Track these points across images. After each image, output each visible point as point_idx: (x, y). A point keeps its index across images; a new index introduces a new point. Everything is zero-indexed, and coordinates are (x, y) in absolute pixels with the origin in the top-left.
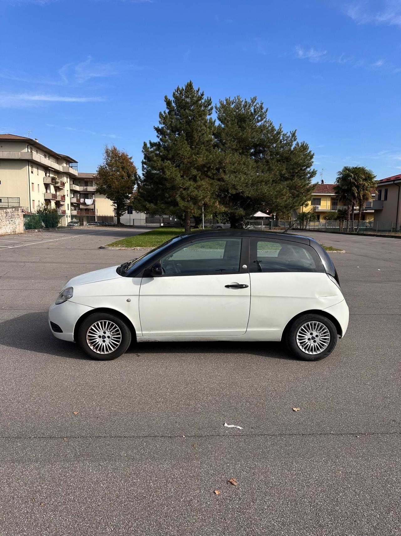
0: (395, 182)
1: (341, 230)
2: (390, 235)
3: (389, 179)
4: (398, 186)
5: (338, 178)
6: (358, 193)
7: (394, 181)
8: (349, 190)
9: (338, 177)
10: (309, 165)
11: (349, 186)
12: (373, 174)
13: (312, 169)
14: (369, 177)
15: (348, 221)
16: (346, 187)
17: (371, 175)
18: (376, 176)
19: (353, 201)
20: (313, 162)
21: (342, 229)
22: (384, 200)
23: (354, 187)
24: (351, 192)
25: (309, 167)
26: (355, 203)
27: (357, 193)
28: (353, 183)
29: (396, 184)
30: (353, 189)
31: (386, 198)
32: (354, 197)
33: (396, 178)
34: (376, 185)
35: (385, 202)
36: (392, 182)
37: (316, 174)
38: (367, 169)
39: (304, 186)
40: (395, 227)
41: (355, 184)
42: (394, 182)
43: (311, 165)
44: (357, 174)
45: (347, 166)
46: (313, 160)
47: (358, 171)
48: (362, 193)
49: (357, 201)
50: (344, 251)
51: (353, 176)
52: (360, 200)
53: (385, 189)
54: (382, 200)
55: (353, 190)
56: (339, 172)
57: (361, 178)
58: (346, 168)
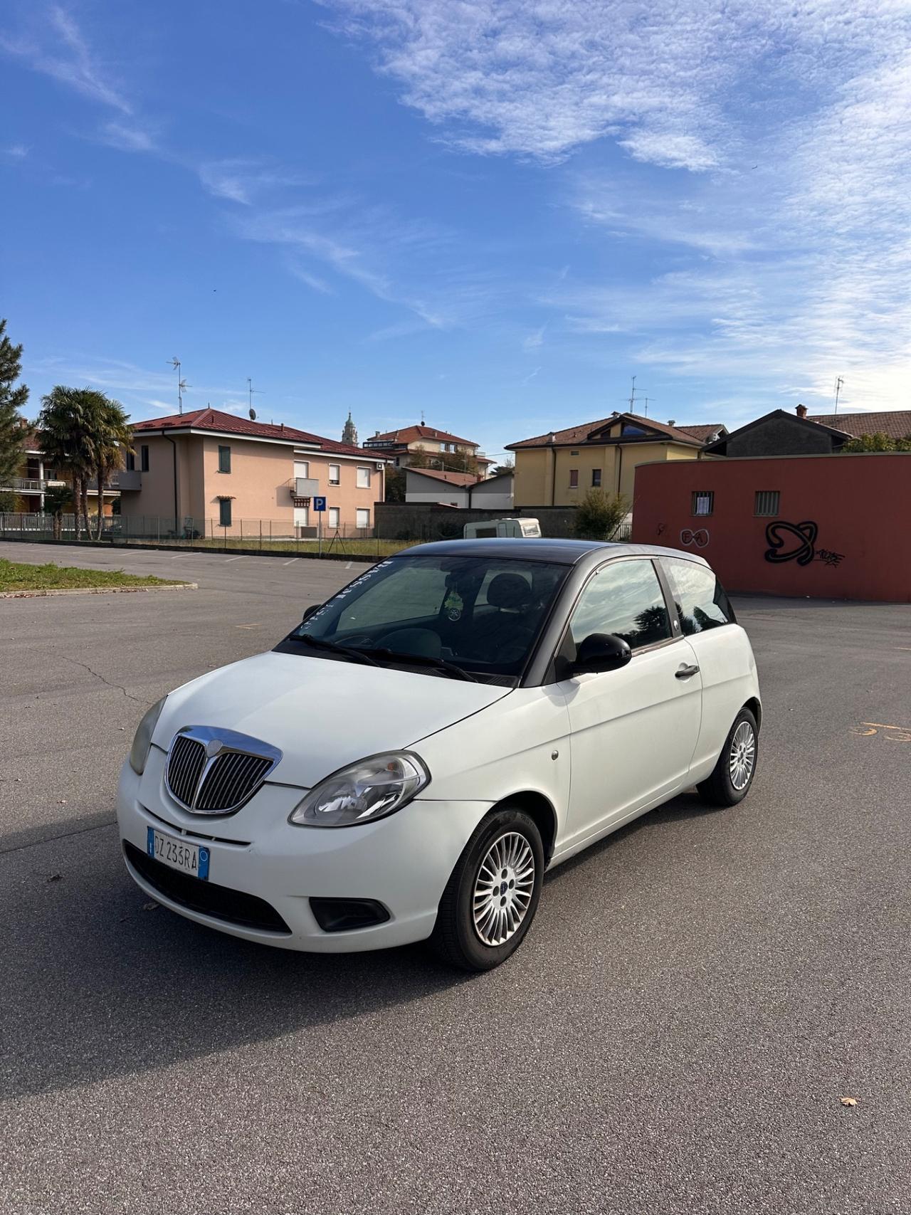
0: (166, 433)
1: (57, 537)
2: (190, 545)
3: (149, 425)
4: (173, 442)
5: (45, 412)
6: (97, 451)
7: (163, 430)
8: (75, 444)
9: (44, 409)
10: (11, 374)
11: (74, 434)
12: (122, 410)
13: (15, 386)
14: (115, 417)
15: (77, 514)
16: (68, 435)
17: (118, 413)
18: (129, 415)
19: (86, 470)
20: (19, 367)
22: (141, 469)
23: (87, 437)
24: (79, 448)
25: (9, 378)
26: (90, 473)
27: (93, 450)
28: (83, 428)
29: (166, 437)
30: (84, 440)
31: (146, 467)
32: (89, 461)
33: (165, 424)
34: (131, 436)
35: (144, 474)
36: (160, 433)
37: (27, 397)
38: (107, 397)
39: (7, 425)
40: (173, 529)
41: (87, 431)
42: (163, 433)
43: (16, 375)
44: (89, 407)
45: (64, 385)
46: (19, 362)
47: (90, 401)
48: (104, 452)
49: (93, 470)
50: (195, 585)
51: (82, 412)
52: (100, 466)
53: (143, 447)
54: (136, 468)
55: (85, 444)
56: (44, 398)
57: (102, 418)
58: (61, 391)
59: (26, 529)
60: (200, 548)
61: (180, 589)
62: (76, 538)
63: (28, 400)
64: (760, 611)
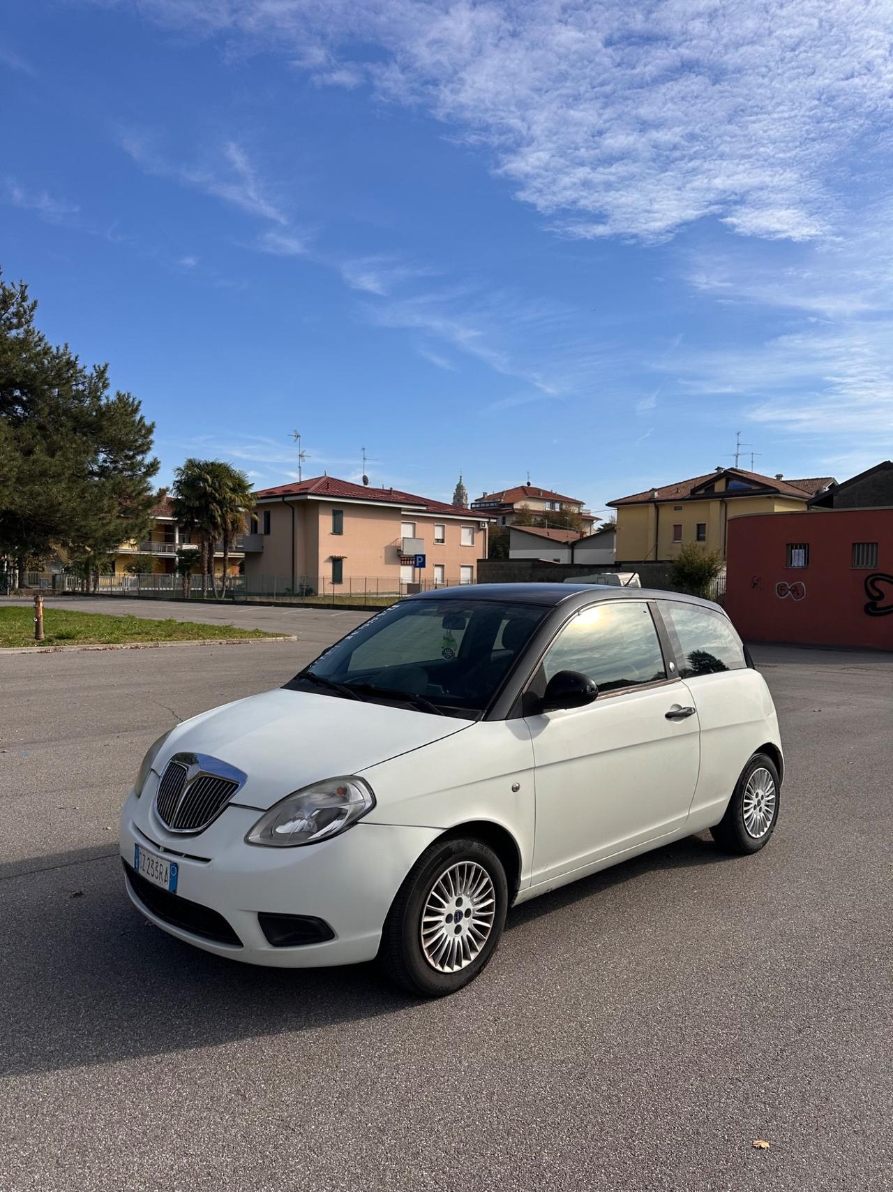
0: (287, 499)
1: (186, 595)
2: (302, 602)
3: (272, 493)
4: (292, 507)
5: (177, 482)
6: (223, 517)
7: (283, 496)
8: (204, 511)
9: (176, 480)
10: (145, 448)
11: (203, 502)
12: (246, 479)
13: (148, 459)
14: (240, 486)
15: (204, 574)
16: (198, 503)
17: (243, 482)
18: (253, 484)
19: (213, 534)
20: (151, 442)
21: (189, 592)
22: (263, 533)
23: (214, 504)
24: (207, 514)
25: (143, 452)
26: (217, 537)
27: (219, 515)
28: (210, 496)
29: (287, 503)
30: (212, 507)
31: (267, 531)
32: (215, 526)
33: (285, 491)
34: (254, 503)
35: (266, 537)
36: (280, 500)
37: (158, 468)
38: (233, 467)
39: (139, 494)
40: (290, 587)
41: (214, 498)
42: (283, 499)
43: (149, 449)
44: (217, 477)
45: (195, 457)
46: (152, 437)
47: (218, 471)
48: (230, 517)
49: (219, 534)
50: (294, 638)
51: (210, 481)
52: (225, 530)
53: (265, 512)
54: (259, 533)
55: (212, 510)
56: (178, 469)
57: (228, 486)
58: (192, 463)
59: (161, 589)
60: (312, 604)
61: (281, 641)
62: (203, 596)
63: (159, 471)
64: (855, 665)
